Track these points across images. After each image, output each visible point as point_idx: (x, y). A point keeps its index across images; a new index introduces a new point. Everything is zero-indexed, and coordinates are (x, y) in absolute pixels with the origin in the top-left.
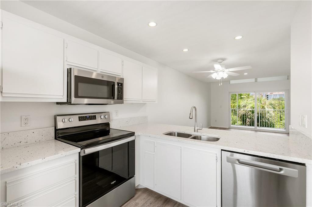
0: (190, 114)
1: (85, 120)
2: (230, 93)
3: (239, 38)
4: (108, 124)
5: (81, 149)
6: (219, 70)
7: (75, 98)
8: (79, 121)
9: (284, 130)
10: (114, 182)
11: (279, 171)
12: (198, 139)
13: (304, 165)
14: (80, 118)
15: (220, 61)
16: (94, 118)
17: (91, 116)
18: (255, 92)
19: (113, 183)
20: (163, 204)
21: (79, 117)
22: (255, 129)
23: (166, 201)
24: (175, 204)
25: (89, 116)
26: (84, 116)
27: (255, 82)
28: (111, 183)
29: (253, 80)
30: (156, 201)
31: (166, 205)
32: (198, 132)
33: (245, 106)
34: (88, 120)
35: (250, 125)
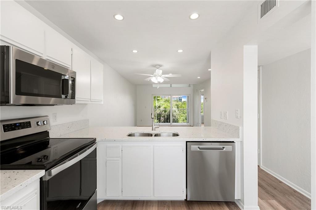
0: (152, 114)
1: (13, 129)
2: (153, 95)
3: (180, 51)
4: (46, 133)
5: (46, 171)
6: (158, 75)
7: (16, 96)
8: (5, 131)
9: (186, 124)
10: (79, 204)
11: (223, 149)
12: (158, 136)
13: (233, 142)
14: (6, 128)
15: (158, 66)
16: (28, 125)
17: (23, 123)
18: (170, 95)
19: (78, 206)
20: (132, 209)
21: (4, 126)
22: (170, 125)
23: (133, 204)
24: (144, 204)
25: (20, 123)
26: (11, 124)
27: (170, 87)
28: (77, 207)
29: (169, 85)
30: (124, 209)
31: (135, 208)
32: (155, 130)
33: (159, 107)
34: (19, 129)
35: (164, 122)
